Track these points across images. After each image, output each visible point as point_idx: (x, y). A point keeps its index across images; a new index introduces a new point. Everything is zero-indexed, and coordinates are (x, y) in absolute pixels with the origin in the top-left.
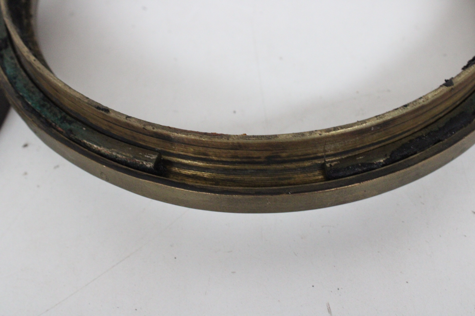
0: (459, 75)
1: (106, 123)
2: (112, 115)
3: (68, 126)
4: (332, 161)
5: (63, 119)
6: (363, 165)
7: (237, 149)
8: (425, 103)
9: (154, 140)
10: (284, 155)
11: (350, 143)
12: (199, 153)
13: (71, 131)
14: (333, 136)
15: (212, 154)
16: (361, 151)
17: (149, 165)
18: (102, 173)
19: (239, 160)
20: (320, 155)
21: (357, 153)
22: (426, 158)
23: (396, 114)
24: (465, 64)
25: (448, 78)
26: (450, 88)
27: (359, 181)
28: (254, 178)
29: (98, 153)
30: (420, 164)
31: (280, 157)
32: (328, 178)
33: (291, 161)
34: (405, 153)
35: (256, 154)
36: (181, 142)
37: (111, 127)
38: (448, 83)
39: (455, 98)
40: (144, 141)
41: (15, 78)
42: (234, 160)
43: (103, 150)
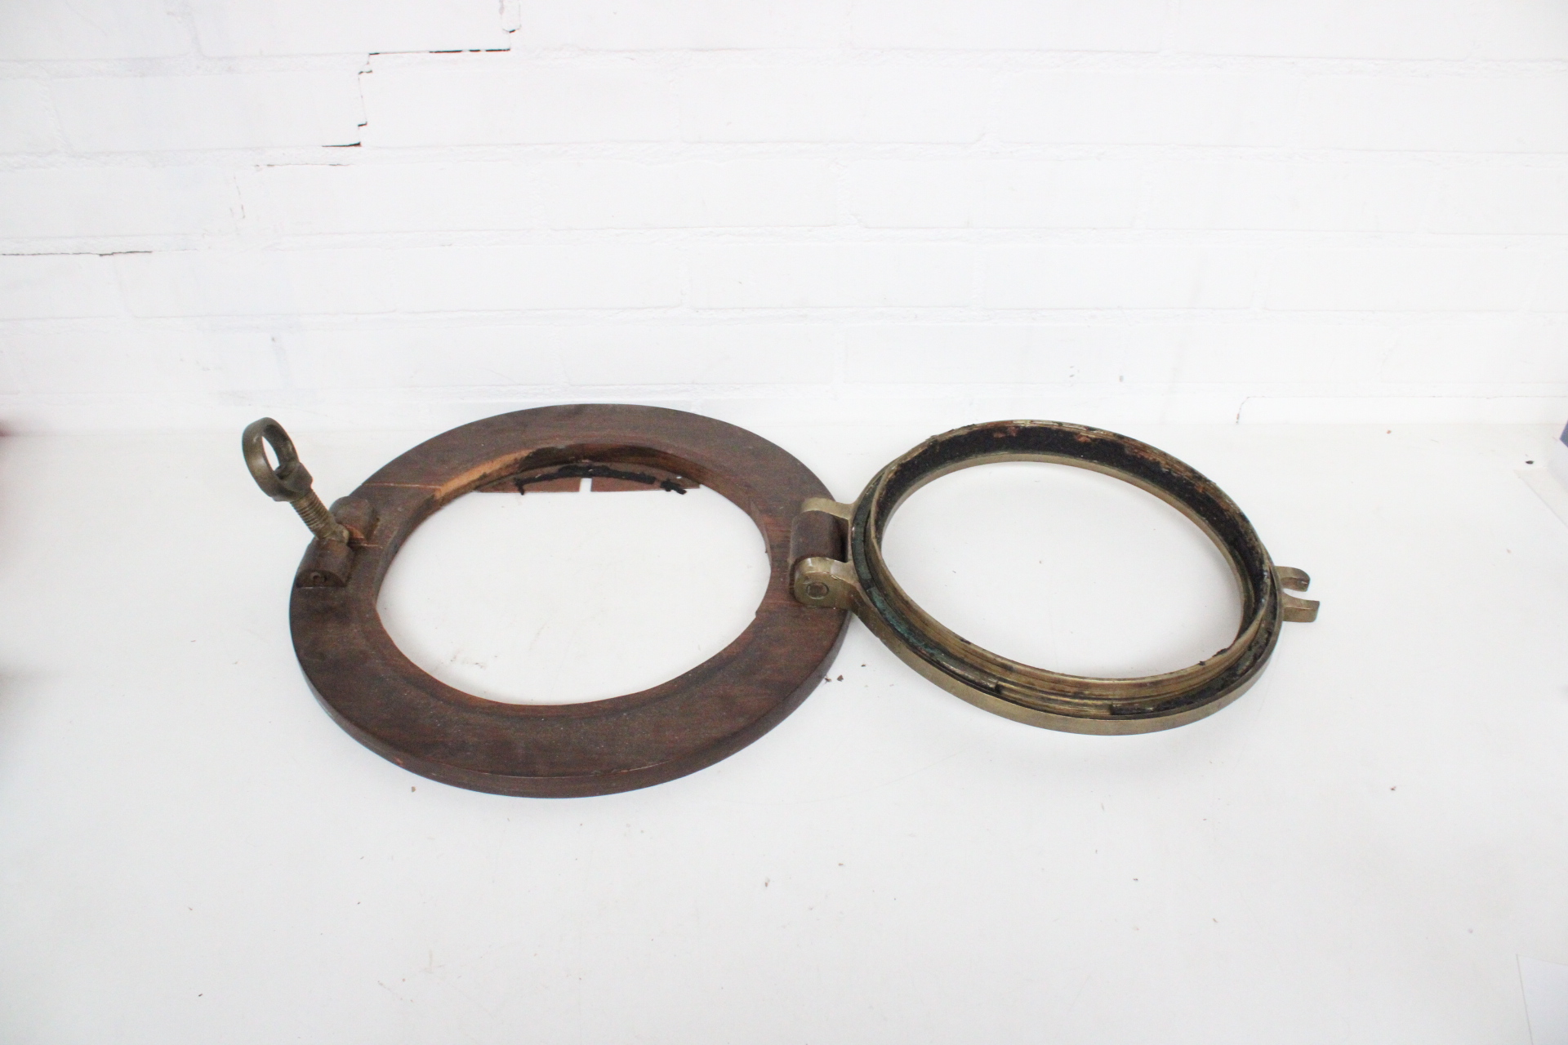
0: (1209, 660)
1: (963, 652)
2: (972, 647)
3: (931, 651)
4: (1117, 704)
5: (926, 646)
6: (1138, 709)
7: (1056, 683)
8: (1185, 674)
9: (999, 669)
10: (1087, 692)
11: (1132, 692)
12: (1029, 683)
13: (932, 655)
14: (1122, 685)
15: (1037, 684)
16: (1137, 701)
17: (991, 686)
18: (953, 687)
19: (1054, 692)
20: (1110, 697)
21: (1135, 701)
22: (1181, 712)
23: (1165, 677)
24: (1215, 653)
25: (1203, 660)
26: (1202, 667)
27: (1135, 718)
28: (1062, 707)
29: (954, 672)
30: (1177, 715)
31: (1082, 693)
32: (1113, 713)
33: (1089, 699)
34: (1168, 706)
35: (1068, 689)
36: (1019, 673)
37: (966, 656)
38: (1202, 663)
39: (1206, 676)
40: (990, 669)
41: (884, 610)
42: (1052, 691)
43: (958, 671)
